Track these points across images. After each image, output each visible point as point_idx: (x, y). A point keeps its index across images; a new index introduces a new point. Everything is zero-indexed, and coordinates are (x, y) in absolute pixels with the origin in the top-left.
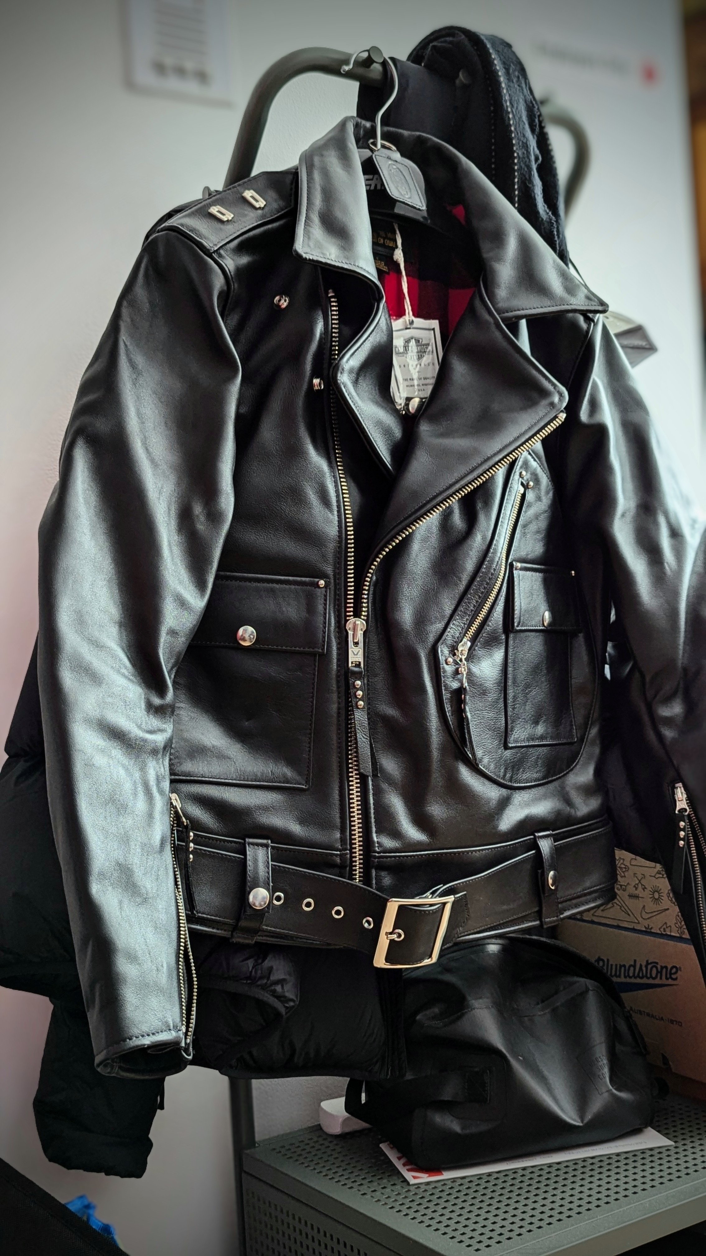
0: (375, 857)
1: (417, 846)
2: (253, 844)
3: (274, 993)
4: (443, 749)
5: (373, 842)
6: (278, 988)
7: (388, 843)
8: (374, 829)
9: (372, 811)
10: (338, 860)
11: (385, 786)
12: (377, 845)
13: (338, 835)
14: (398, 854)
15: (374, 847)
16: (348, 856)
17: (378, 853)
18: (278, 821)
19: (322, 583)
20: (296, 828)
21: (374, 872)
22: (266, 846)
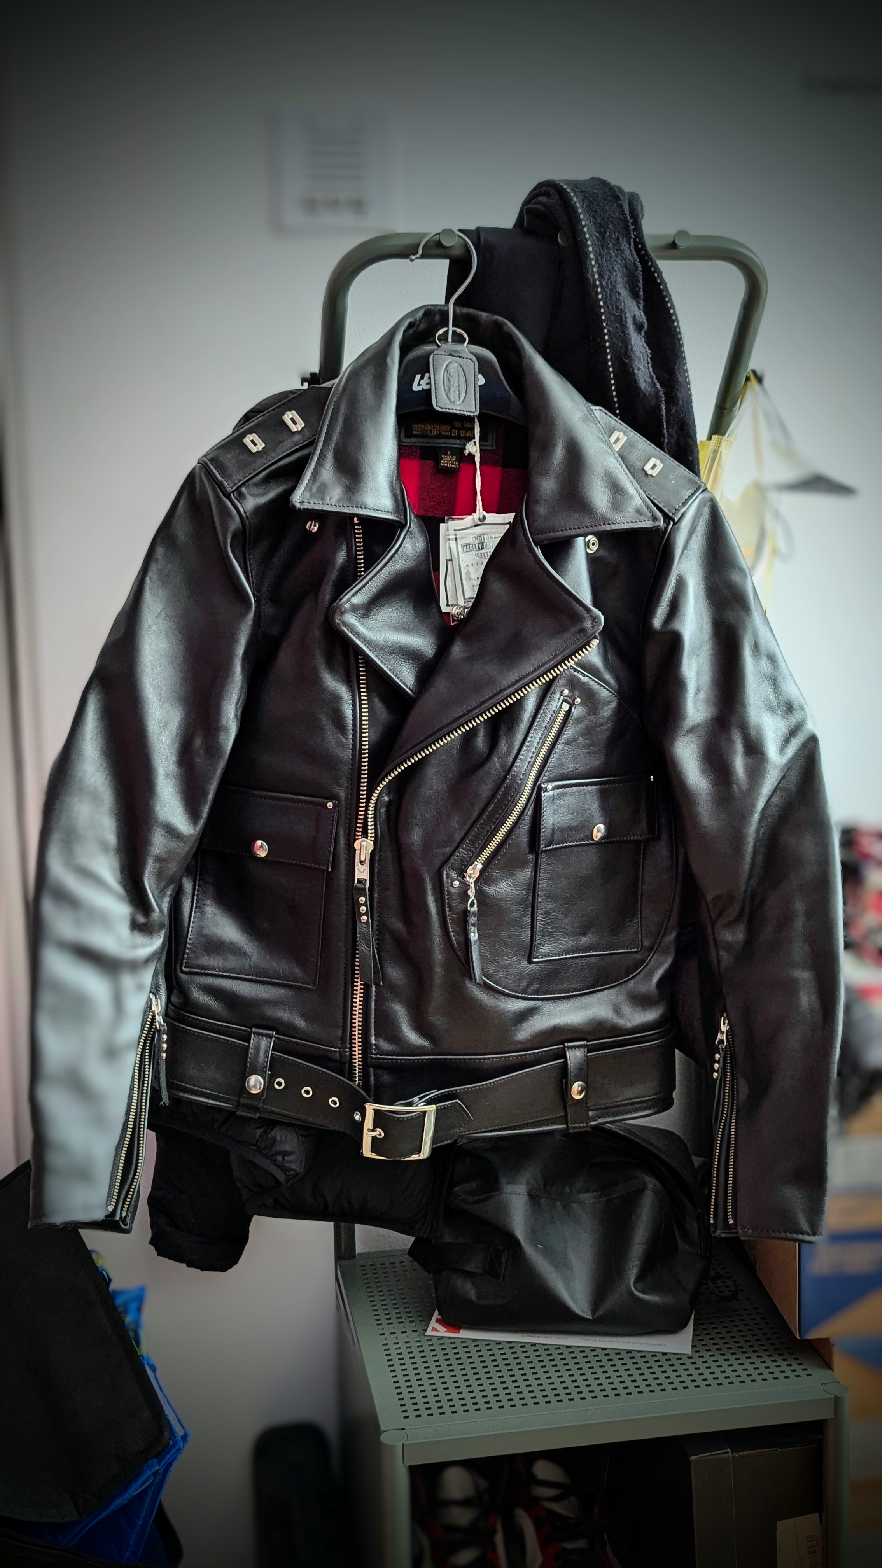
0: (372, 1058)
1: (420, 1051)
2: (258, 1034)
3: (275, 1162)
4: (446, 965)
5: (371, 1045)
6: (280, 1158)
7: (385, 1046)
8: (373, 1032)
9: (373, 1016)
10: (337, 1055)
11: (386, 994)
12: (374, 1047)
13: (339, 1033)
14: (395, 1057)
15: (371, 1049)
16: (348, 1054)
17: (374, 1054)
18: (284, 1015)
19: (330, 805)
20: (300, 1023)
21: (372, 1071)
22: (270, 1037)
